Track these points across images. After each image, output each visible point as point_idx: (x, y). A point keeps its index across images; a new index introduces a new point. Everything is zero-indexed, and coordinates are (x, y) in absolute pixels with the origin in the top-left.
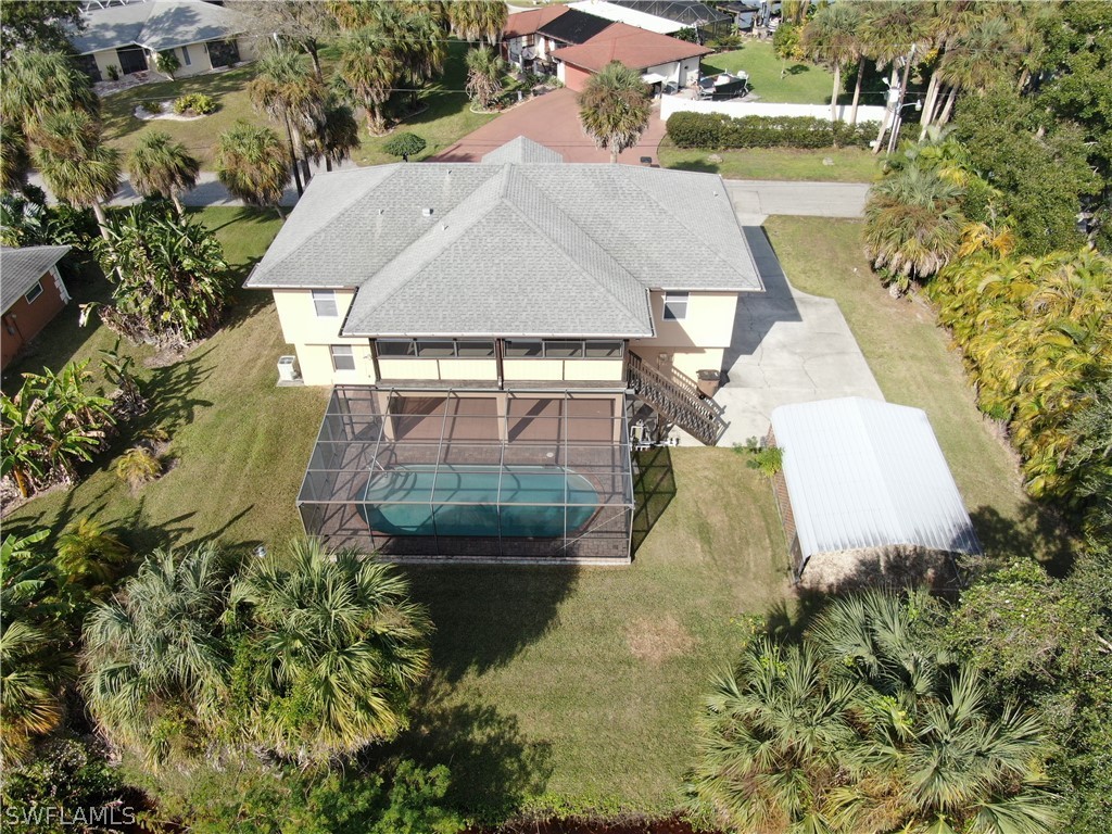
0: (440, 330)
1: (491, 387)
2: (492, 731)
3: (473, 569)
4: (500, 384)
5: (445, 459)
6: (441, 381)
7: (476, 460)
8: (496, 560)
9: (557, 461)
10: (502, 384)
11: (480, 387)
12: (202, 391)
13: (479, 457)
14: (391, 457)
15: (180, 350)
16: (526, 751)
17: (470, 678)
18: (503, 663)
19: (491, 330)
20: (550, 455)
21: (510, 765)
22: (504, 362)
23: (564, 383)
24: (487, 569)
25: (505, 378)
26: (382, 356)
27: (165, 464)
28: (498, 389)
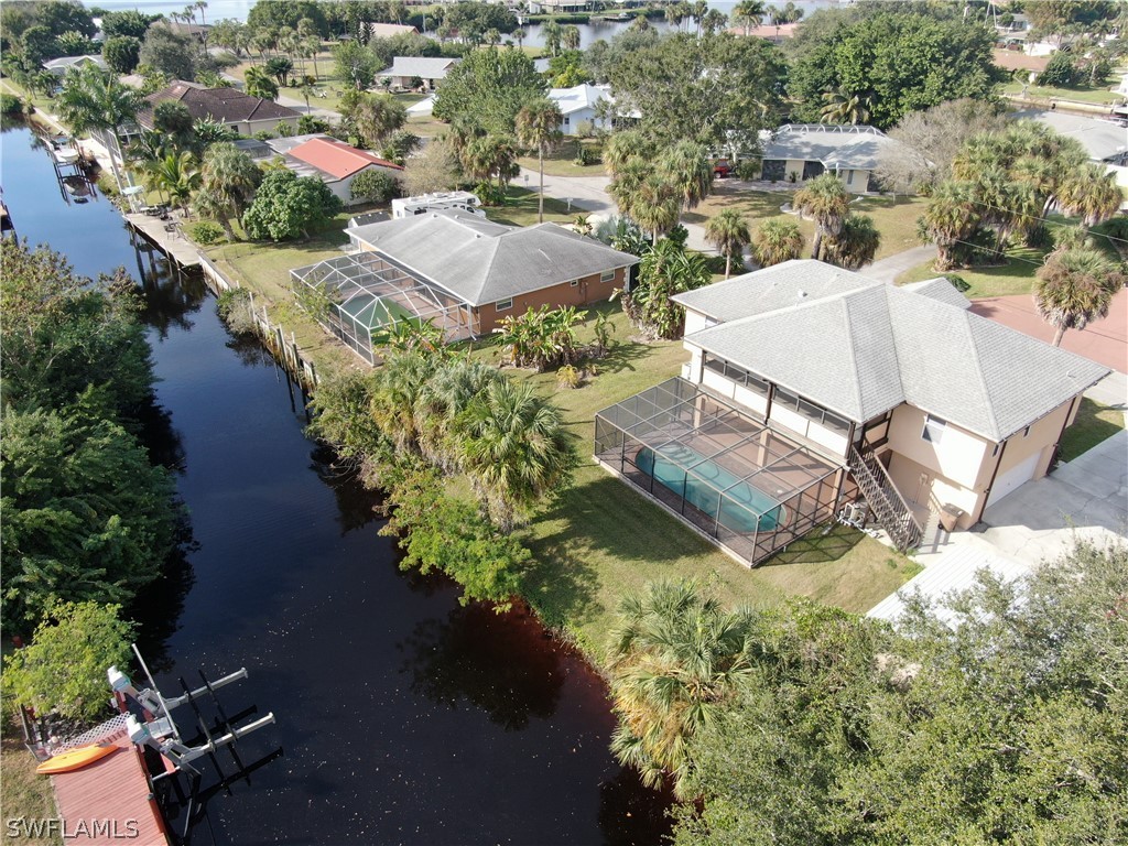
1: (760, 419)
2: (586, 584)
3: (663, 514)
4: (766, 419)
6: (733, 400)
11: (753, 415)
12: (638, 363)
15: (651, 339)
16: (591, 604)
17: (601, 553)
18: (624, 559)
19: (763, 372)
21: (578, 603)
22: (773, 403)
23: (806, 438)
24: (669, 517)
25: (770, 417)
27: (581, 385)
28: (763, 423)
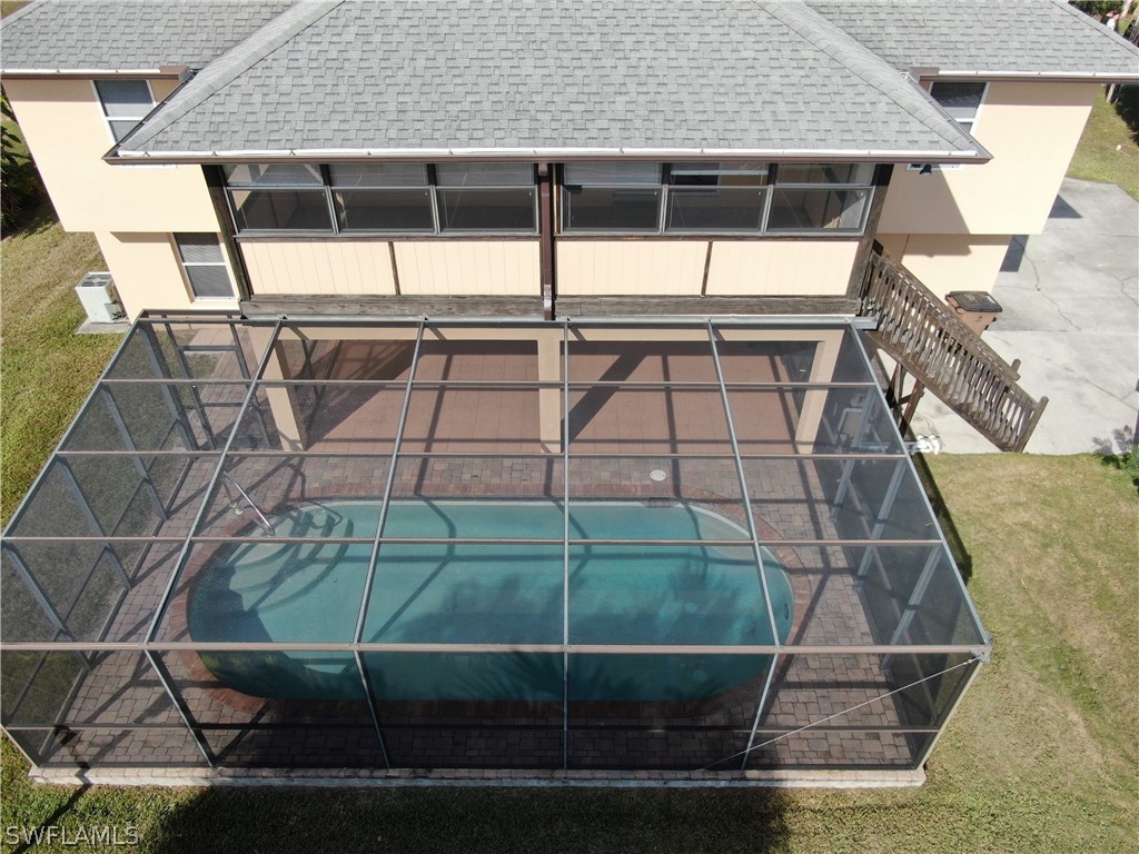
0: (389, 142)
1: (526, 312)
4: (548, 304)
5: (419, 486)
6: (400, 299)
7: (488, 487)
8: (552, 779)
9: (677, 489)
10: (551, 305)
11: (499, 312)
13: (496, 481)
14: (291, 485)
19: (532, 140)
20: (659, 475)
22: (560, 245)
23: (705, 302)
25: (560, 292)
26: (245, 233)
28: (541, 319)
